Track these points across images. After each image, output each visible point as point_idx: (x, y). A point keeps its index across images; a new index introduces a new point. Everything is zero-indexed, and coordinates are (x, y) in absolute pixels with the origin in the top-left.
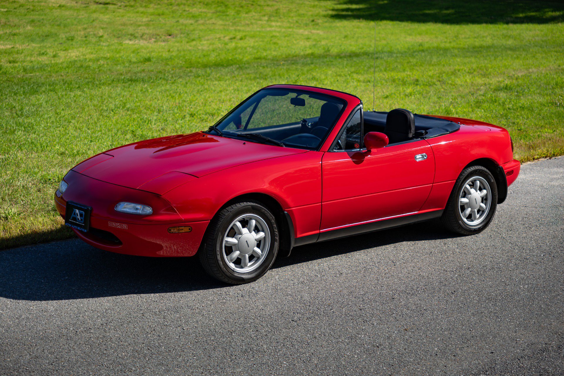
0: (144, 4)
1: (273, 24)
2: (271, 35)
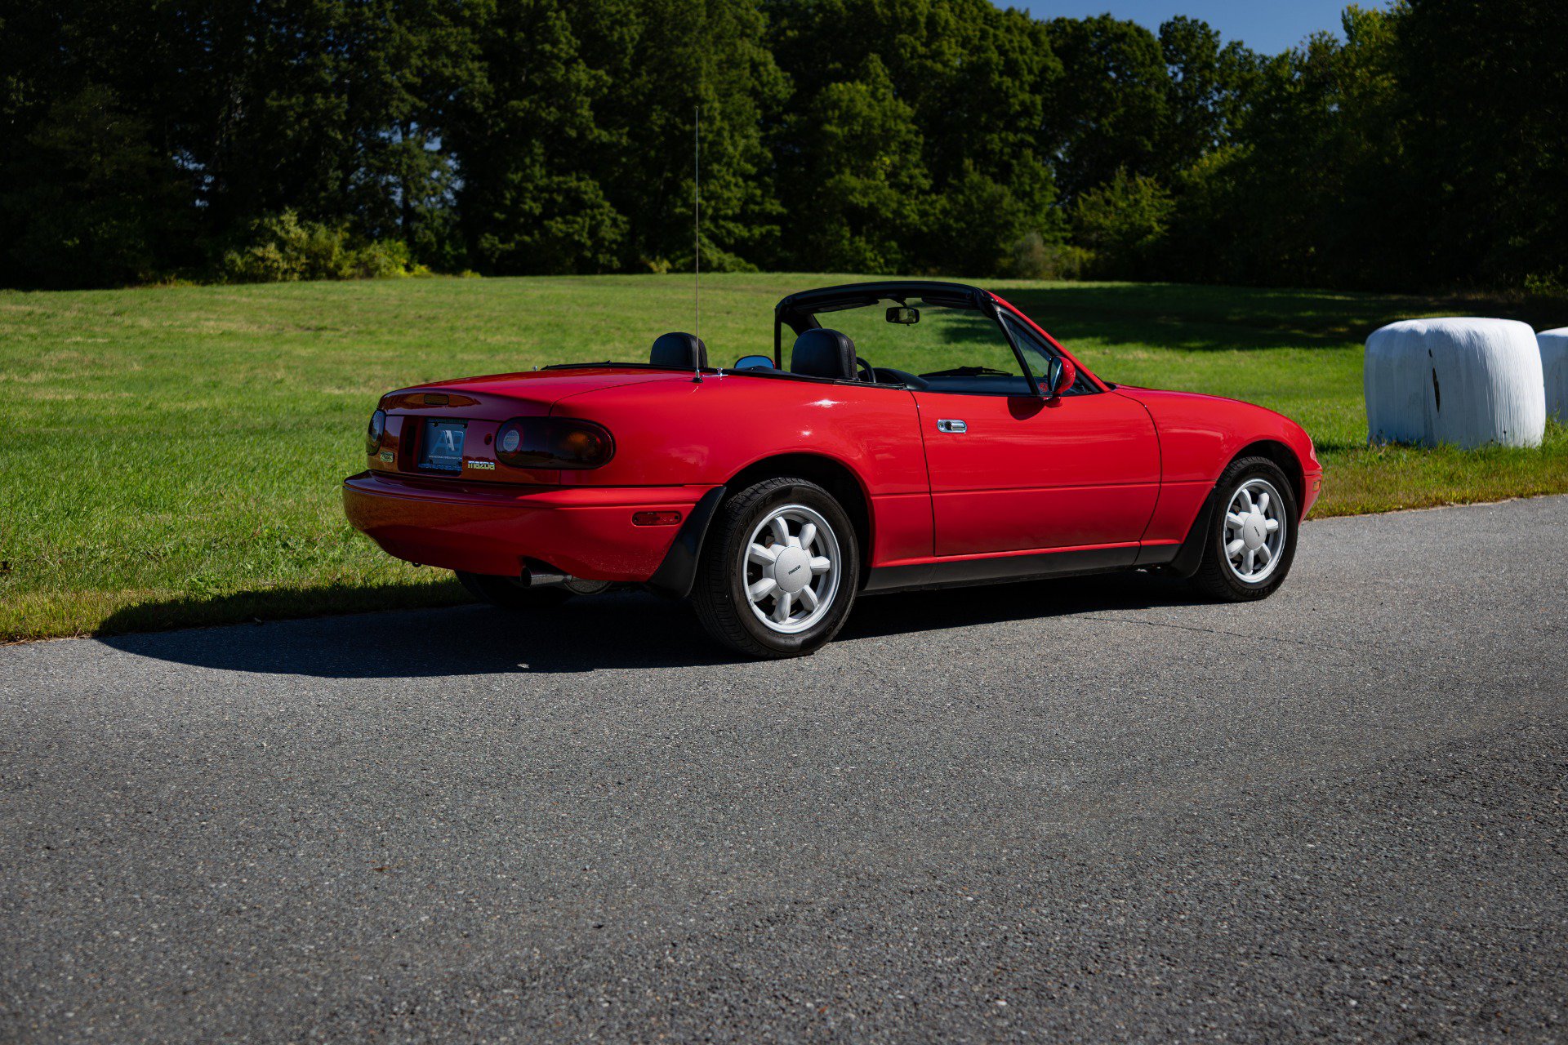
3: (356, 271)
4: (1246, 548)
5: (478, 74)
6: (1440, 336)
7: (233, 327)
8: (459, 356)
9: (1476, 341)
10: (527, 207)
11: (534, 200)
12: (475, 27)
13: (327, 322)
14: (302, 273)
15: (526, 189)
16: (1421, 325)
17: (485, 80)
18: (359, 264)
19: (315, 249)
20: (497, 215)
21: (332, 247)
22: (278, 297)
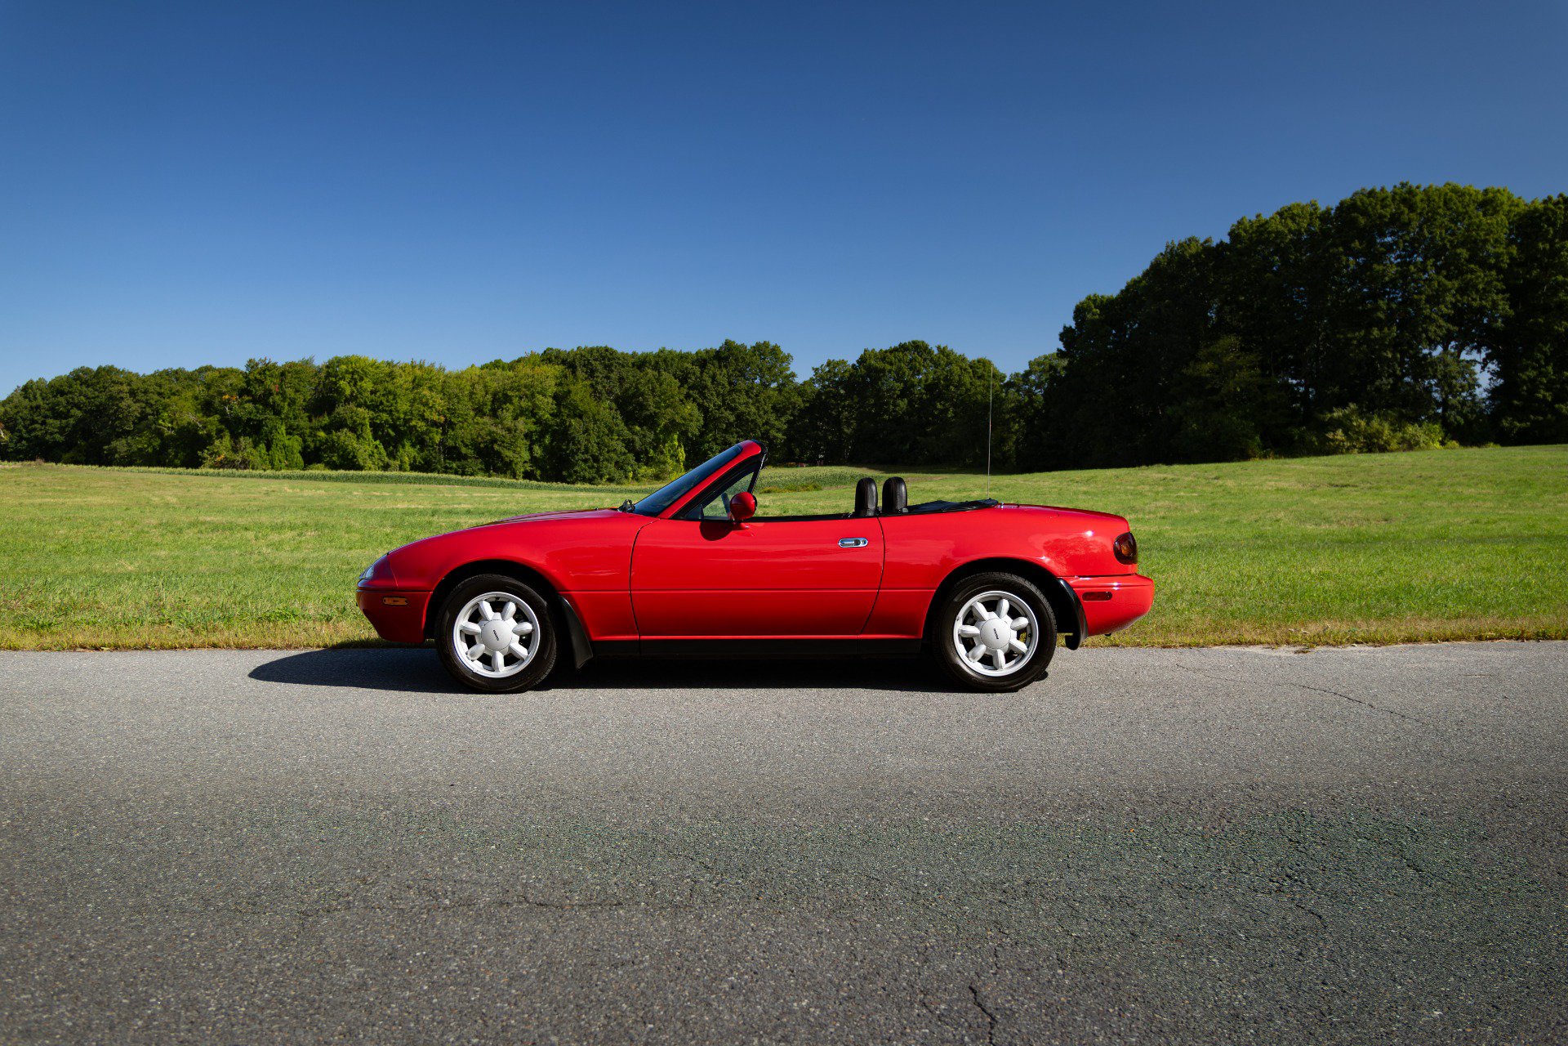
0: (1399, 485)
3: (1400, 446)
5: (1501, 303)
10: (1540, 396)
11: (1547, 390)
12: (1500, 270)
13: (1352, 481)
15: (1541, 383)
17: (1507, 307)
19: (1371, 432)
20: (1516, 402)
21: (1383, 430)
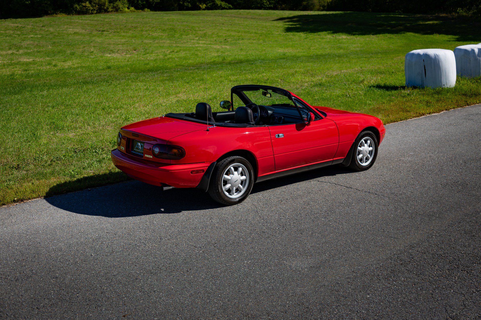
0: (126, 31)
1: (201, 42)
2: (196, 49)
3: (113, 9)
4: (363, 157)
6: (426, 55)
7: (77, 31)
8: (144, 41)
9: (437, 57)
13: (105, 29)
14: (97, 10)
16: (421, 51)
18: (114, 7)
19: (100, 3)
21: (105, 2)
22: (90, 20)
